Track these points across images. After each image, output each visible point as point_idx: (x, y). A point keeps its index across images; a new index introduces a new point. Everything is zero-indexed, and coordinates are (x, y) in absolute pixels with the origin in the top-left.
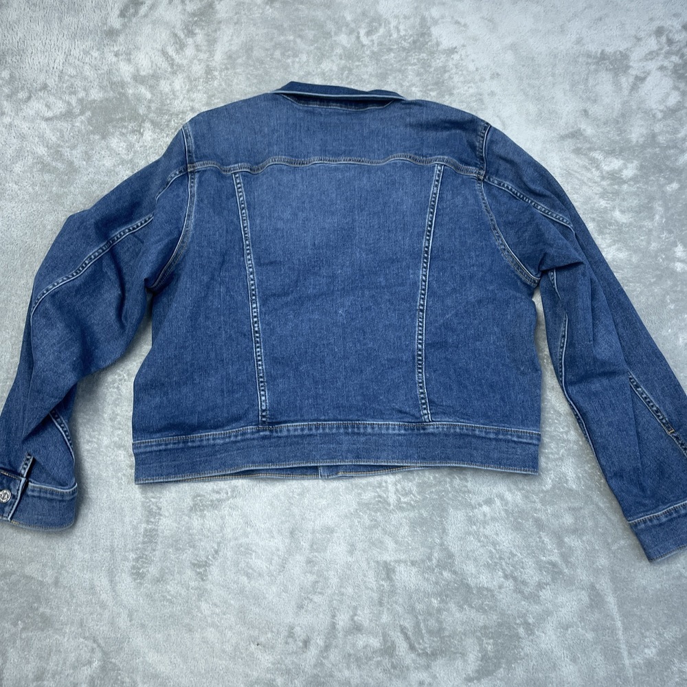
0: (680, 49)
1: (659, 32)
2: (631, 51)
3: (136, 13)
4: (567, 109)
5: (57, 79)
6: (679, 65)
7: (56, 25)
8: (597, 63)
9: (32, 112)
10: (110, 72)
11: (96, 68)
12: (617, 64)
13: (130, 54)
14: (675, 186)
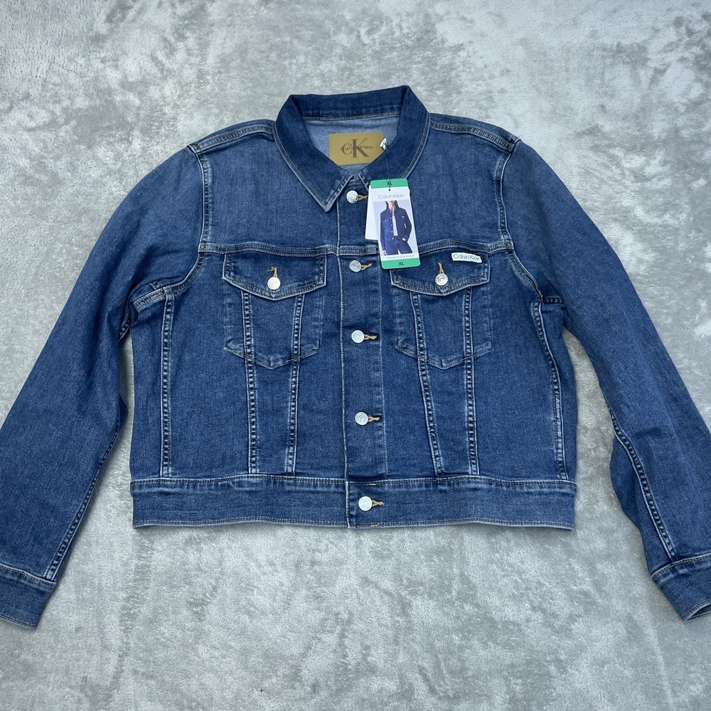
0: (701, 40)
1: (678, 22)
2: (648, 43)
3: (124, 17)
4: (583, 105)
5: (40, 88)
6: (701, 56)
7: (39, 33)
8: (613, 57)
9: (13, 123)
10: (96, 79)
11: (82, 75)
12: (635, 56)
13: (117, 60)
14: (702, 182)
